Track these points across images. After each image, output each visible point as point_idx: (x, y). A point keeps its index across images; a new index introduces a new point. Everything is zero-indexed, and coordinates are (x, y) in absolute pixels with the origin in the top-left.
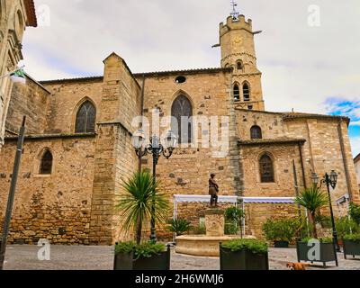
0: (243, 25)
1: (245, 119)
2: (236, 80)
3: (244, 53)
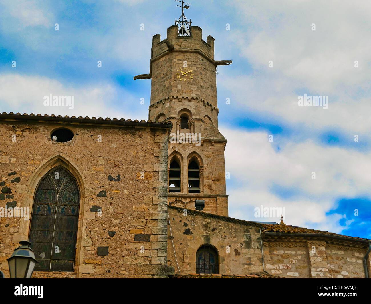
1: (189, 230)
2: (177, 150)
3: (197, 98)
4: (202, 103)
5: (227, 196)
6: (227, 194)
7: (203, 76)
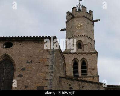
0: (85, 15)
1: (71, 87)
2: (76, 57)
3: (84, 36)
4: (87, 38)
5: (98, 76)
6: (98, 75)
7: (87, 27)
